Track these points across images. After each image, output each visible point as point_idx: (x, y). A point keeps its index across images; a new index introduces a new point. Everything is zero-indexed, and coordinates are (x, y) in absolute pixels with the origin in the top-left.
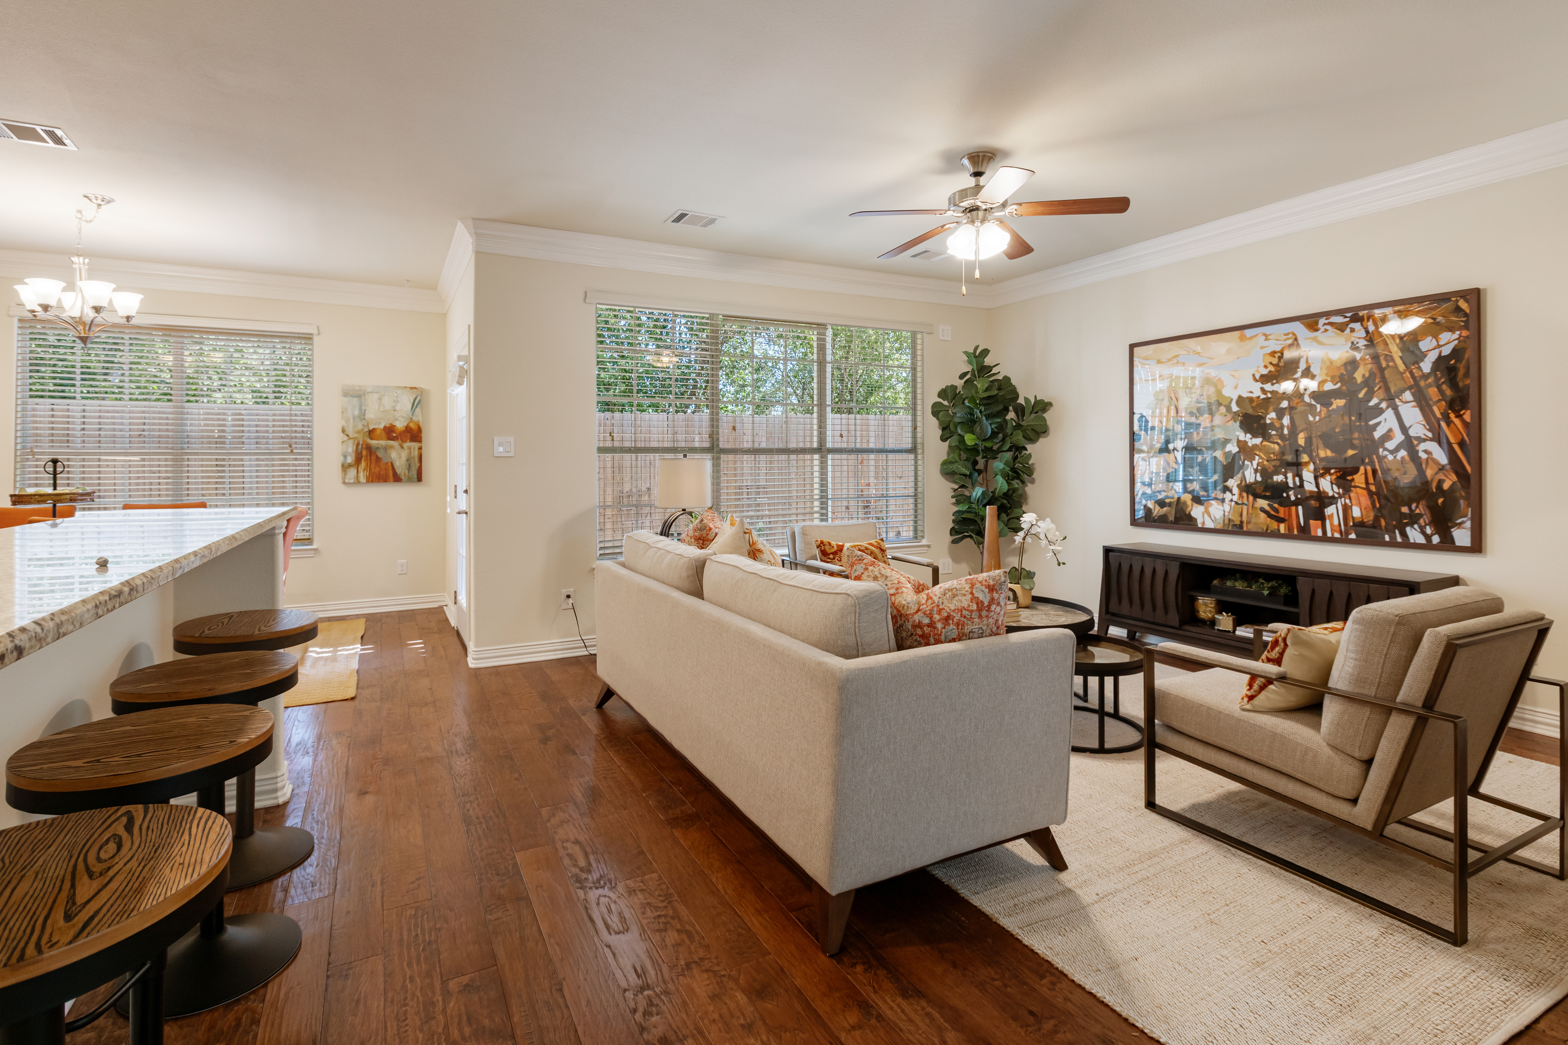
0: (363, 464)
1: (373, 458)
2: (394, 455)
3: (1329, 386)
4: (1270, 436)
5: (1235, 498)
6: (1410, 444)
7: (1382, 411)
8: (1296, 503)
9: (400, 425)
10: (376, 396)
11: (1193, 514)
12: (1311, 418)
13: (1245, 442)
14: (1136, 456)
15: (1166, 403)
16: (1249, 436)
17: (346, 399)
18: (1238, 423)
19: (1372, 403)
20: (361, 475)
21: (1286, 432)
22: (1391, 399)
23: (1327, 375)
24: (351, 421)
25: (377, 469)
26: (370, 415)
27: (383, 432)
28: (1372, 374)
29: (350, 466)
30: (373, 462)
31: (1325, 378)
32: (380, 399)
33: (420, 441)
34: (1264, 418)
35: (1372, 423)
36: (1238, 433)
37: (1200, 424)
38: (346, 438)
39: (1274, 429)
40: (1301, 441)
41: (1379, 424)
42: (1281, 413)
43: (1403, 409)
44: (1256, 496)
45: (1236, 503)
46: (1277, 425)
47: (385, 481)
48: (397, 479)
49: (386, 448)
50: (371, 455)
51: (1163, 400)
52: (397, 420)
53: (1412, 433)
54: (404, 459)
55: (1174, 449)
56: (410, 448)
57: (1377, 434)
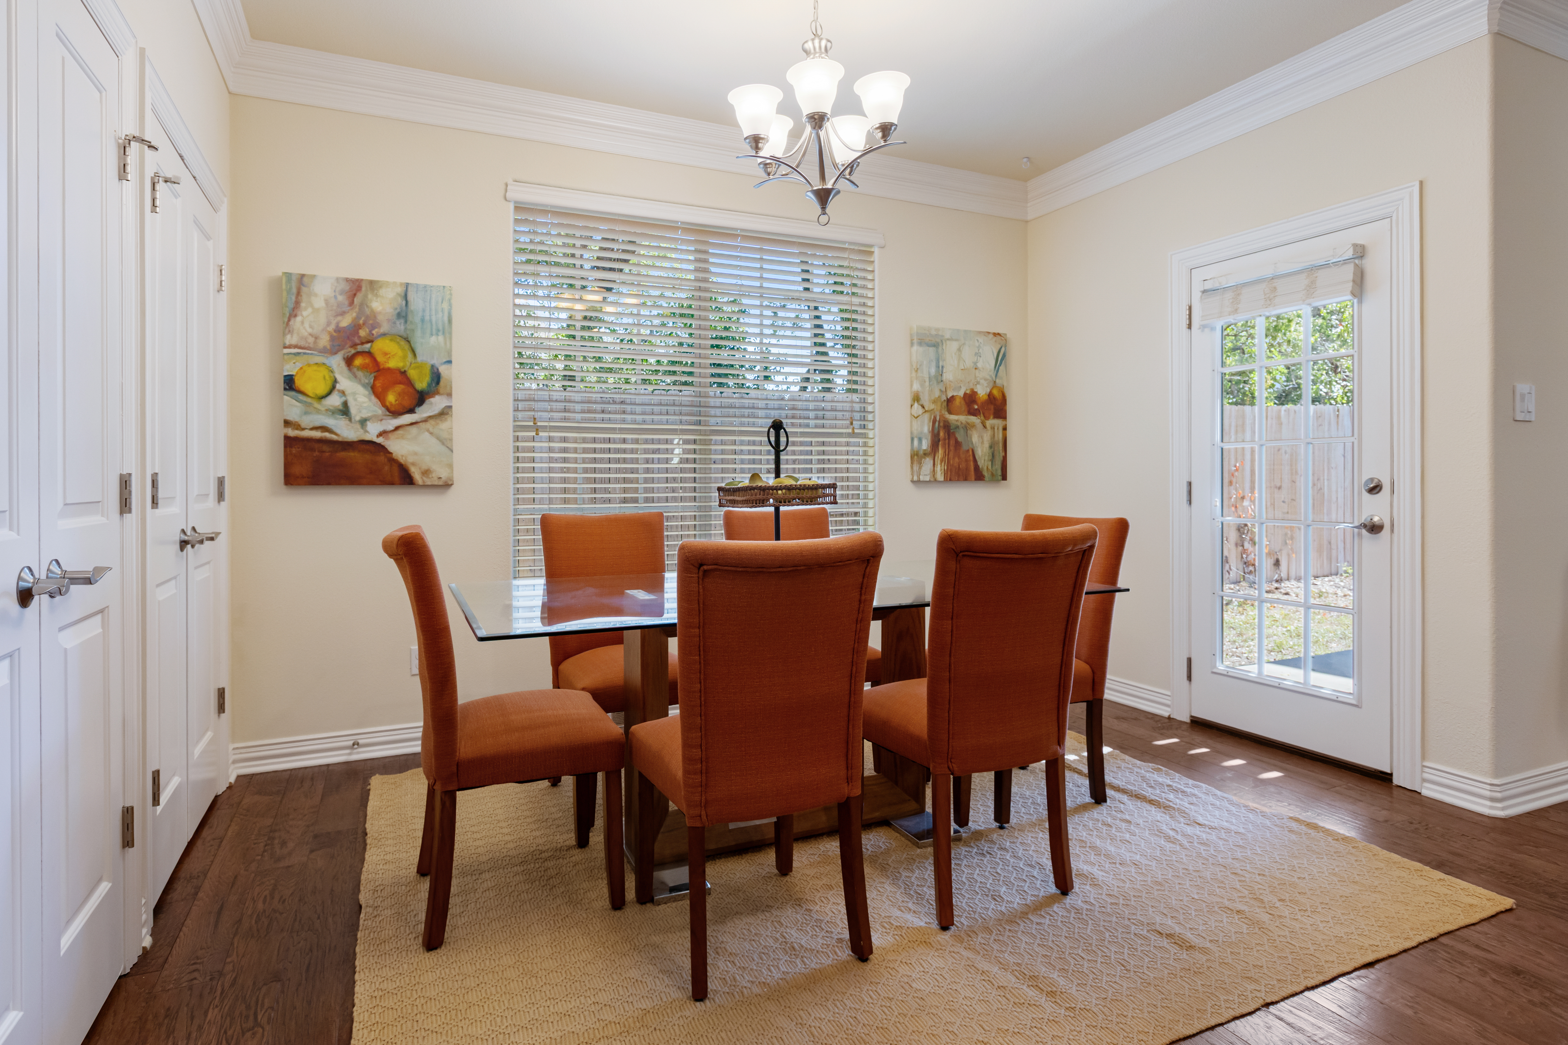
0: (941, 451)
1: (952, 442)
2: (975, 438)
9: (982, 392)
10: (954, 345)
17: (921, 349)
20: (938, 468)
24: (927, 384)
25: (957, 460)
26: (948, 376)
27: (963, 402)
29: (925, 454)
30: (952, 448)
32: (959, 350)
33: (1004, 418)
38: (921, 411)
47: (966, 479)
48: (979, 476)
49: (967, 427)
50: (949, 439)
52: (978, 383)
54: (987, 445)
56: (993, 428)
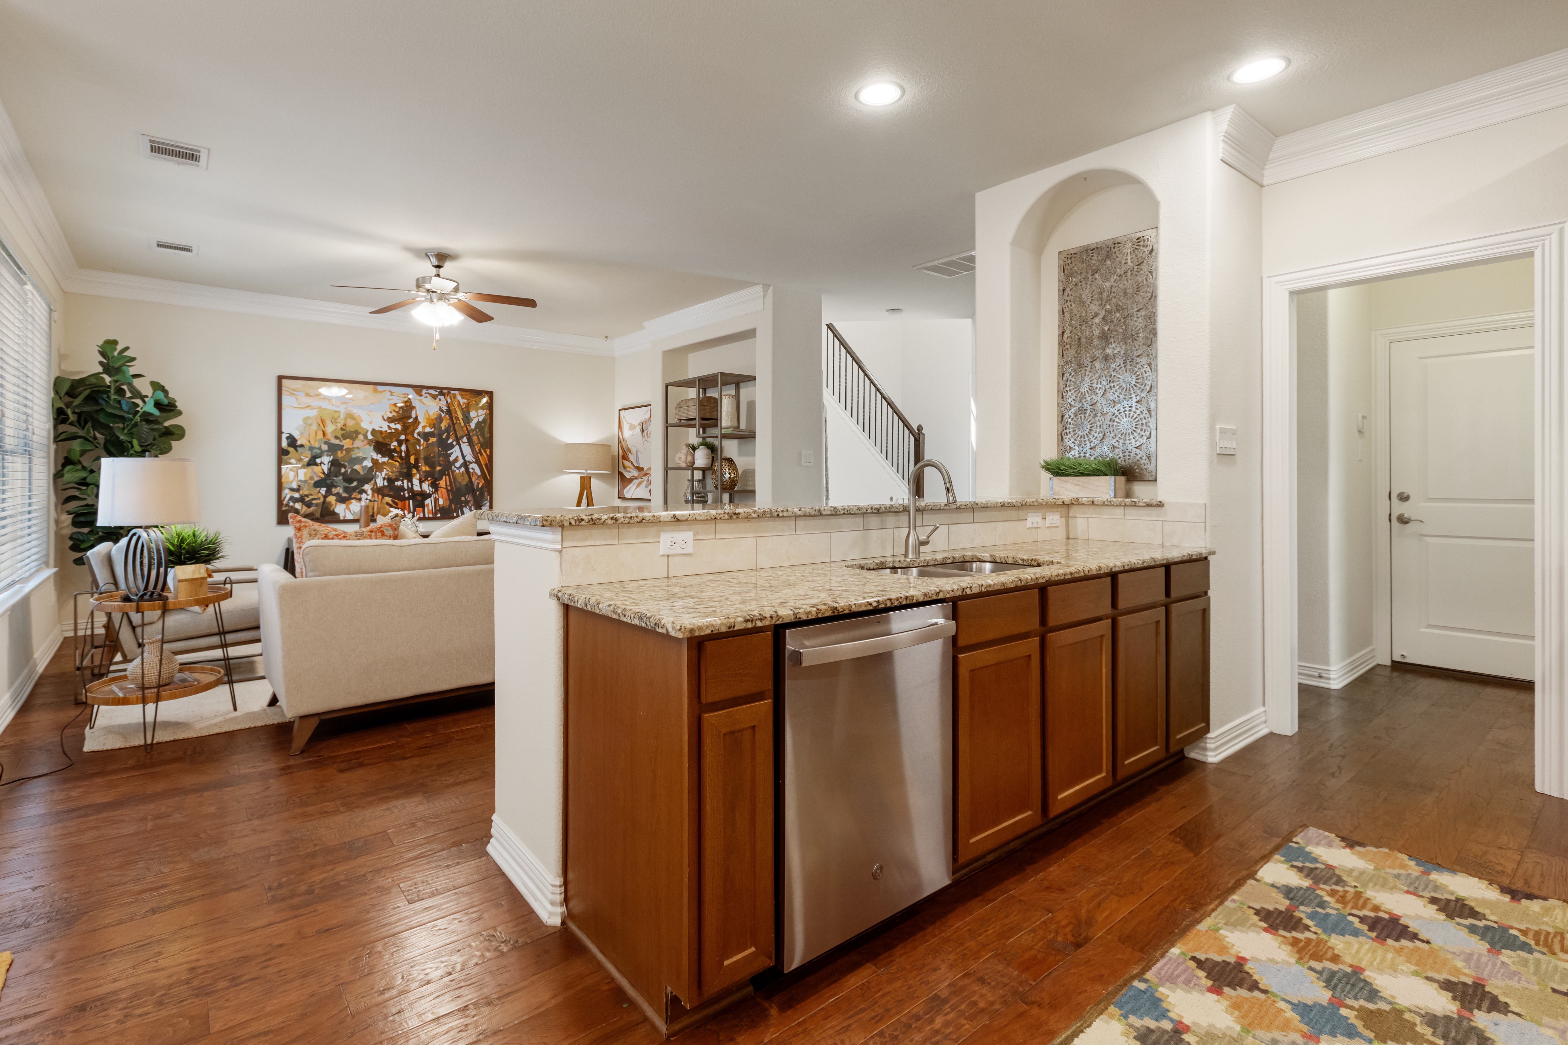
3: (428, 430)
4: (394, 456)
5: (369, 497)
6: (466, 464)
7: (453, 447)
8: (409, 499)
11: (336, 510)
12: (418, 447)
13: (377, 460)
14: (284, 467)
15: (315, 427)
16: (380, 456)
18: (372, 447)
19: (449, 442)
21: (403, 454)
22: (458, 440)
23: (427, 423)
28: (449, 426)
31: (426, 424)
34: (390, 445)
35: (449, 452)
36: (372, 454)
37: (343, 446)
39: (396, 452)
40: (412, 461)
41: (452, 453)
42: (400, 443)
43: (463, 446)
44: (384, 495)
45: (370, 501)
46: (398, 450)
51: (311, 425)
53: (467, 459)
55: (321, 463)
57: (452, 459)
